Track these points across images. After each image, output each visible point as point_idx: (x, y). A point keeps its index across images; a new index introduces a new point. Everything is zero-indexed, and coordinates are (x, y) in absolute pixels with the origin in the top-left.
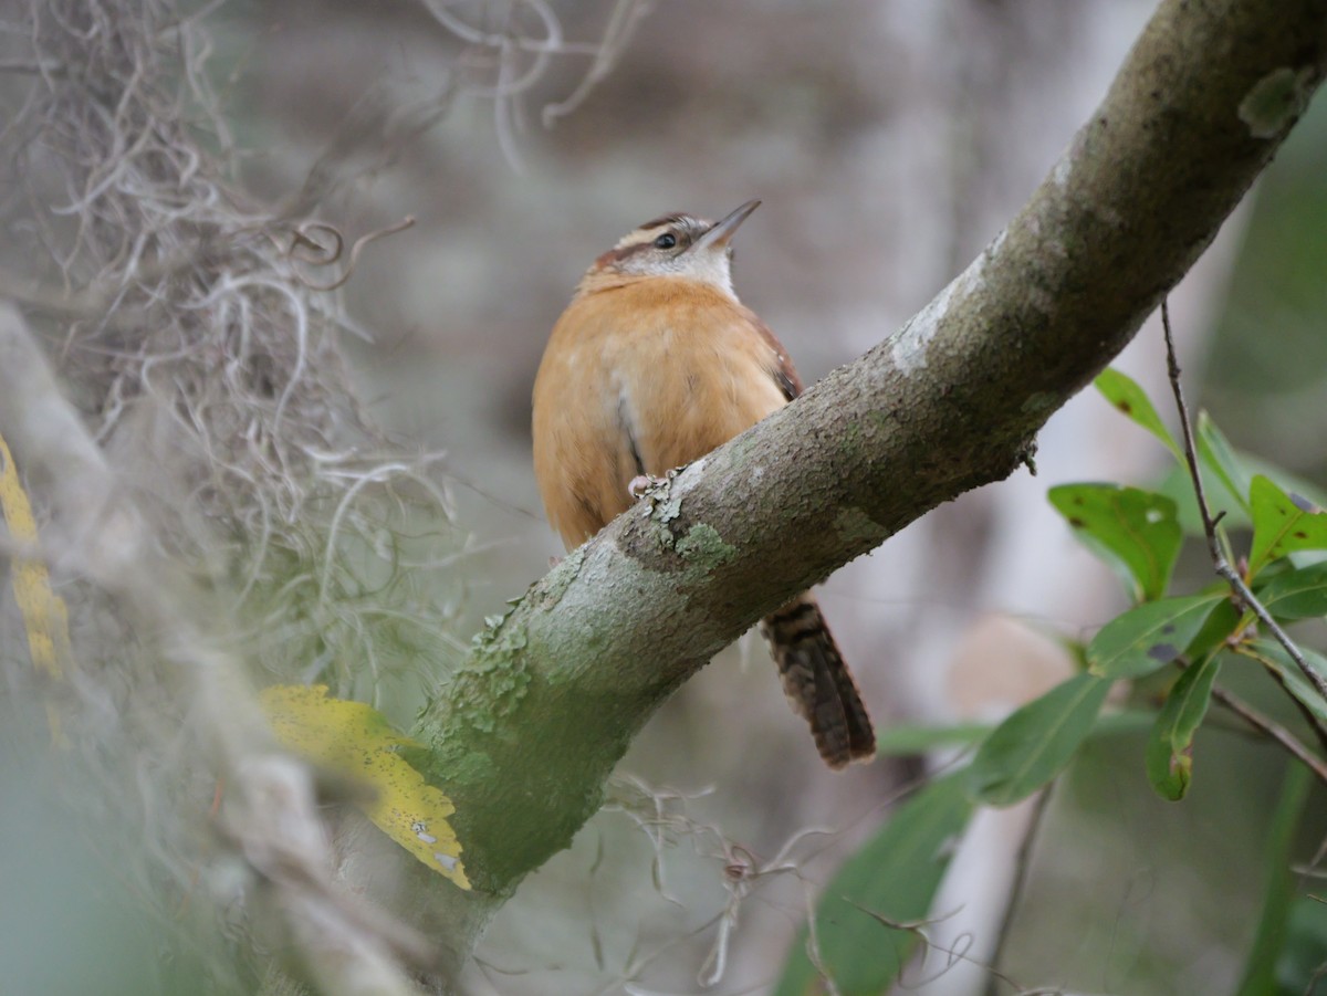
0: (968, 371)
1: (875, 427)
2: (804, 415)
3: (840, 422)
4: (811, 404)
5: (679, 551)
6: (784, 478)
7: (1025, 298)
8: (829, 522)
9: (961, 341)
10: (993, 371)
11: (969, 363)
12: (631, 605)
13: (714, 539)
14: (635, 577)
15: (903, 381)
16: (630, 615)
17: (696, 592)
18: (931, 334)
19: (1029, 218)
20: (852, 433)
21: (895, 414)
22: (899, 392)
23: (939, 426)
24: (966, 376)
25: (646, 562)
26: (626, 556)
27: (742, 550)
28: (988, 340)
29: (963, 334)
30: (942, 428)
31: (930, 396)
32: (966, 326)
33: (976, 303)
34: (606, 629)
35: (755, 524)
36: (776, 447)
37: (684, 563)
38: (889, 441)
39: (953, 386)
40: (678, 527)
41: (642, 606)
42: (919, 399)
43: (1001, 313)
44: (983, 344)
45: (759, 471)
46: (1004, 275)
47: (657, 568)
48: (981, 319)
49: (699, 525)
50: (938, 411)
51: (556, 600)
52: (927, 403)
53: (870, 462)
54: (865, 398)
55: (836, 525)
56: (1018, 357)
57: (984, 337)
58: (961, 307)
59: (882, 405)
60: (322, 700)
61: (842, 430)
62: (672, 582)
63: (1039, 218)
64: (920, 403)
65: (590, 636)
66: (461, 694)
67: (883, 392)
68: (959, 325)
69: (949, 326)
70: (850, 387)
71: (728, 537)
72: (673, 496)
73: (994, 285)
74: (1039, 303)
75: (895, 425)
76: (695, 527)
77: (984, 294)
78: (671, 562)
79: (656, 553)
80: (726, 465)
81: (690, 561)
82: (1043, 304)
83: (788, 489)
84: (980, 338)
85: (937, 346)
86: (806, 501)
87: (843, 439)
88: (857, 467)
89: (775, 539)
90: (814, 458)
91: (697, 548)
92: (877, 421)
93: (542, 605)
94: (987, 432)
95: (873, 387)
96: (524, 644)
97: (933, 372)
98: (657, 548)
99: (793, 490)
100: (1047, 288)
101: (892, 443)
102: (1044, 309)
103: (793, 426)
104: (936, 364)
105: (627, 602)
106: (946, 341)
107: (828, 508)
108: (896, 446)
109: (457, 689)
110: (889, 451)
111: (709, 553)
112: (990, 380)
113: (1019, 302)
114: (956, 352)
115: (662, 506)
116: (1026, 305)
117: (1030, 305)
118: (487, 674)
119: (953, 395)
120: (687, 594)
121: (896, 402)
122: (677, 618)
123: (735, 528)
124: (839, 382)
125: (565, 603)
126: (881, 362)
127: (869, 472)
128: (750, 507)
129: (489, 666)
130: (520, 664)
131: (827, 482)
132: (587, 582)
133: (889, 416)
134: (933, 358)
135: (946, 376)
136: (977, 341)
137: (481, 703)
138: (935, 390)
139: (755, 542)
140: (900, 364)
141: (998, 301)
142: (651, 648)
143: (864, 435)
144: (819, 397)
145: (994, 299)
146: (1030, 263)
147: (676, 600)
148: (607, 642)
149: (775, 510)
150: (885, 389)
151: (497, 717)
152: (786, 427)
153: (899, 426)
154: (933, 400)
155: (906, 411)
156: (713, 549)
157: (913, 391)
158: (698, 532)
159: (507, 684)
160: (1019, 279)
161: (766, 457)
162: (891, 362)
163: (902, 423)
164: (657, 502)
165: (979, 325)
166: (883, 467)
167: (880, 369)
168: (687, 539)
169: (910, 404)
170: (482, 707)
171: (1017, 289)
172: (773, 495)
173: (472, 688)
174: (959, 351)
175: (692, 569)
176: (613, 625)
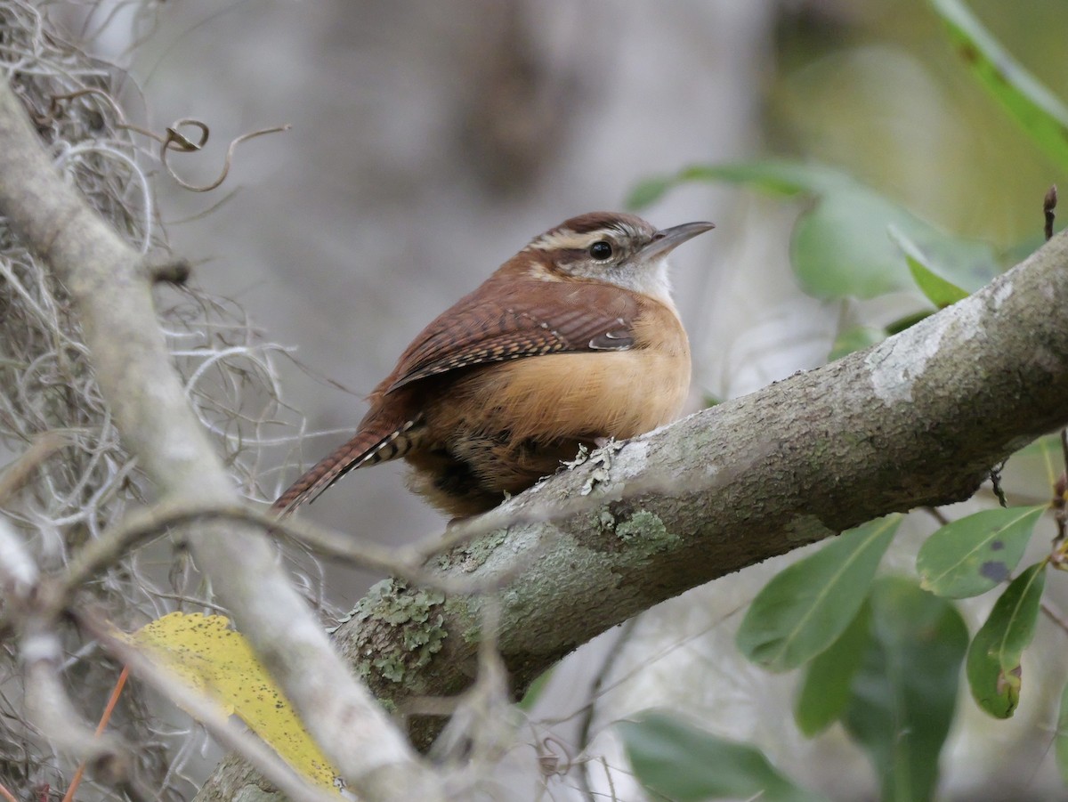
0: (958, 412)
1: (847, 448)
2: (766, 422)
3: (807, 437)
4: (772, 411)
5: (619, 534)
6: (740, 480)
7: (1032, 356)
8: (781, 525)
9: (954, 384)
10: (984, 415)
11: (959, 406)
12: (561, 577)
13: (658, 527)
14: (569, 553)
15: (884, 410)
16: (559, 587)
17: (631, 573)
18: (919, 370)
19: (1042, 281)
20: (822, 449)
21: (871, 440)
22: (878, 420)
23: (917, 456)
24: (955, 417)
25: (582, 539)
26: (560, 532)
27: (686, 541)
28: (984, 388)
29: (956, 377)
30: (920, 459)
31: (911, 429)
32: (961, 371)
33: (974, 351)
34: (531, 596)
35: (704, 519)
36: (733, 449)
37: (621, 545)
38: (861, 462)
39: (938, 424)
40: (619, 511)
41: (572, 580)
42: (900, 430)
43: (1002, 366)
44: (977, 391)
45: (712, 469)
46: (1010, 331)
47: (592, 547)
48: (979, 367)
49: (643, 512)
50: (918, 443)
51: (480, 562)
52: (908, 435)
53: (837, 479)
54: (838, 419)
55: (788, 527)
56: (1013, 407)
57: (980, 385)
58: (956, 352)
59: (858, 428)
60: (224, 632)
61: (810, 445)
62: (608, 561)
63: (1055, 284)
64: (901, 433)
65: (515, 602)
66: (369, 641)
67: (859, 416)
68: (954, 368)
69: (940, 366)
70: (820, 403)
71: (672, 526)
72: (614, 478)
73: (996, 338)
74: (1045, 363)
75: (870, 450)
76: (639, 513)
77: (984, 345)
78: (608, 543)
79: (593, 533)
80: (676, 456)
81: (630, 545)
82: (1049, 364)
83: (744, 491)
84: (975, 385)
85: (926, 384)
86: (761, 504)
87: (811, 453)
88: (821, 481)
89: (721, 534)
90: (775, 467)
91: (639, 534)
92: (851, 443)
93: (464, 565)
94: (964, 465)
95: (849, 410)
96: (441, 602)
97: (919, 407)
98: (596, 528)
99: (749, 492)
100: (1056, 351)
101: (865, 465)
102: (1049, 369)
103: (752, 431)
104: (923, 401)
105: (557, 574)
106: (936, 381)
107: (783, 513)
108: (867, 468)
109: (365, 635)
110: (859, 471)
111: (651, 540)
112: (980, 423)
113: (1024, 359)
114: (947, 393)
115: (602, 486)
116: (1031, 362)
117: (1036, 363)
118: (400, 625)
119: (937, 432)
120: (621, 573)
121: (874, 429)
122: (606, 593)
123: (681, 520)
124: (806, 395)
125: (488, 565)
126: (857, 385)
127: (834, 487)
128: (700, 502)
129: (402, 618)
130: (436, 619)
131: (788, 490)
132: (515, 549)
133: (865, 440)
134: (920, 395)
135: (933, 413)
136: (972, 386)
137: (392, 652)
138: (918, 424)
139: (701, 535)
140: (880, 392)
141: (1000, 354)
142: (574, 616)
143: (834, 454)
144: (783, 406)
145: (995, 352)
146: (1040, 325)
147: (609, 578)
148: (530, 608)
149: (726, 508)
150: (862, 414)
151: (407, 668)
152: (744, 430)
153: (874, 451)
154: (915, 432)
155: (884, 439)
156: (656, 537)
157: (894, 422)
158: (641, 519)
159: (421, 638)
160: (1027, 338)
161: (721, 457)
162: (870, 388)
163: (878, 449)
164: (596, 482)
165: (976, 373)
166: (850, 484)
167: (856, 394)
168: (628, 524)
169: (888, 433)
170: (392, 656)
171: (1024, 346)
172: (726, 495)
173: (381, 636)
174: (951, 393)
175: (630, 553)
176: (539, 595)
